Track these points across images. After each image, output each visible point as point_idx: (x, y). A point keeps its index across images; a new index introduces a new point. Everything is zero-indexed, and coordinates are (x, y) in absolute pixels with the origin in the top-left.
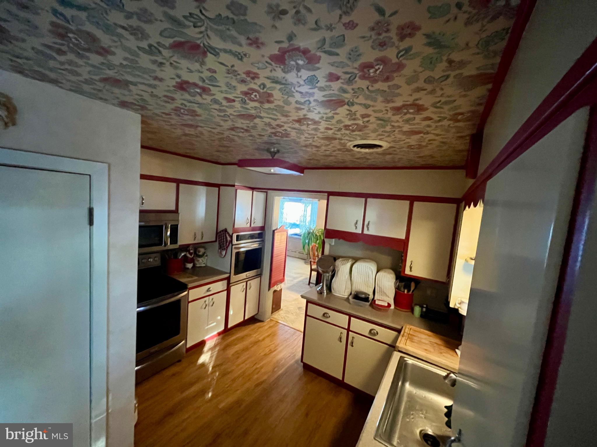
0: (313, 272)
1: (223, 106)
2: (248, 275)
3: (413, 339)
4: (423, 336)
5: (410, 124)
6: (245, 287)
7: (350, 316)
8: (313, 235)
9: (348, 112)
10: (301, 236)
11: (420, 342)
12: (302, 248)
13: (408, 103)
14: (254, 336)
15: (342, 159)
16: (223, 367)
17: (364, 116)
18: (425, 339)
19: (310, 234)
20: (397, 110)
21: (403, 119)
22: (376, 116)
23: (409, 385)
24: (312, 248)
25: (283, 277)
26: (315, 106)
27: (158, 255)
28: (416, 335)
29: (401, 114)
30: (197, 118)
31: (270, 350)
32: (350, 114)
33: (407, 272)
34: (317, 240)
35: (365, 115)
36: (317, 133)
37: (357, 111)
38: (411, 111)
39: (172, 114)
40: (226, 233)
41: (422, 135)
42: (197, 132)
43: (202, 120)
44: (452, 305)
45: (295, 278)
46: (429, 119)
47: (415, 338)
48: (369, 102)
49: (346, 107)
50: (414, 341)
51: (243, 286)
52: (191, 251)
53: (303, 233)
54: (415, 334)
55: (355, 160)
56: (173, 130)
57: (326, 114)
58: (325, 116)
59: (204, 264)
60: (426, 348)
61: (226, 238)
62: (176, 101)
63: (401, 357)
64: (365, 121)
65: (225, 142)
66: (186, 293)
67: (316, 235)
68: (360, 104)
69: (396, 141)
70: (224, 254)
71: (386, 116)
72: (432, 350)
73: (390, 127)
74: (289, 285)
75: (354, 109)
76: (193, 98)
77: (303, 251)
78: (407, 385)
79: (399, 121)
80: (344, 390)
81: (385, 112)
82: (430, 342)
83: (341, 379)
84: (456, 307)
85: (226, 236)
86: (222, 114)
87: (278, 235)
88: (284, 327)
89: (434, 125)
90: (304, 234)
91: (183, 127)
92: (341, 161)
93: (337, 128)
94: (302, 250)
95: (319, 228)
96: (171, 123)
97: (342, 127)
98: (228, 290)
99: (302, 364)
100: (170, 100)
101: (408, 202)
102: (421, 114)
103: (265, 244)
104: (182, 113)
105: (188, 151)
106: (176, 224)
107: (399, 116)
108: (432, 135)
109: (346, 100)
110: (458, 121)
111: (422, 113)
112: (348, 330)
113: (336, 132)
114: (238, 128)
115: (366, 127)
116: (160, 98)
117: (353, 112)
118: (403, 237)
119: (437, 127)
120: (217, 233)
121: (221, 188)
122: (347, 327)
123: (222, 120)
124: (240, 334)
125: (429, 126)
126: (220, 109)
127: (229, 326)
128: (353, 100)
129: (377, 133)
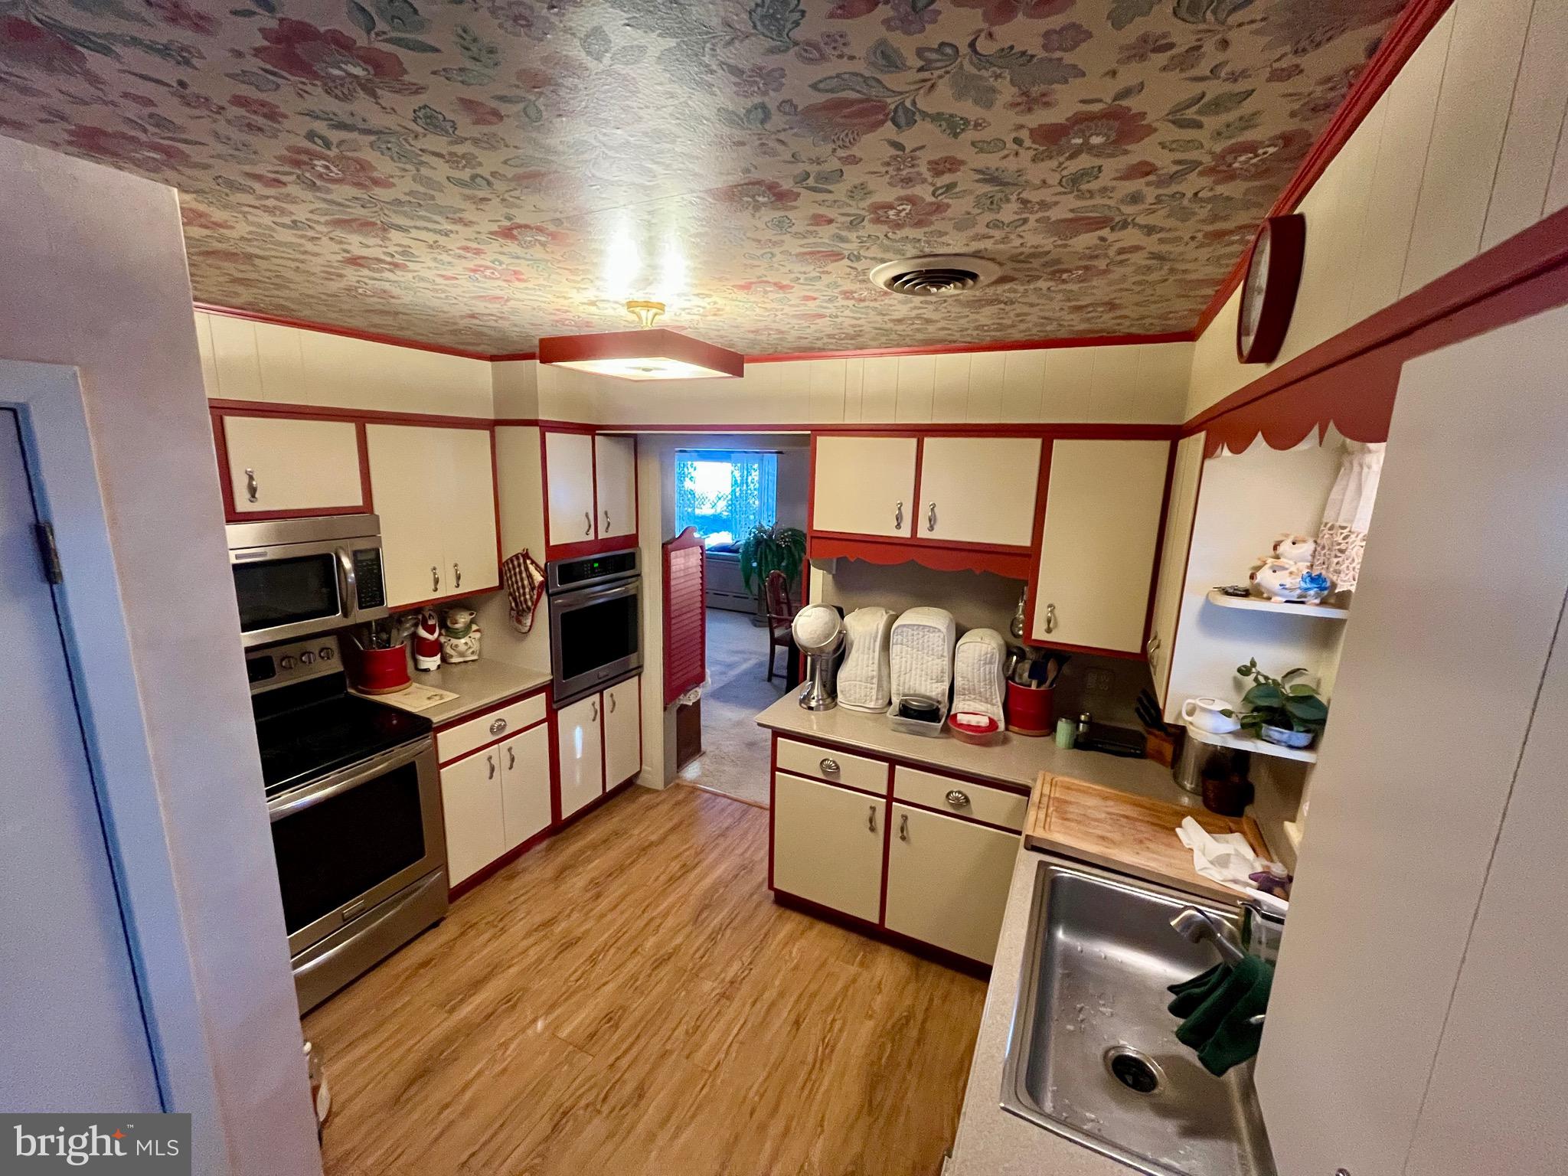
0: (778, 648)
1: (461, 141)
2: (601, 674)
3: (1066, 812)
4: (1091, 802)
5: (1081, 196)
6: (598, 707)
7: (893, 761)
8: (771, 549)
9: (894, 152)
10: (736, 551)
11: (1084, 820)
12: (743, 584)
13: (1096, 108)
14: (636, 832)
15: (853, 326)
16: (559, 929)
17: (941, 167)
18: (1095, 808)
19: (763, 546)
20: (1051, 137)
21: (1065, 173)
22: (980, 166)
23: (1065, 932)
24: (772, 581)
25: (699, 669)
26: (784, 130)
27: (331, 642)
28: (1073, 800)
29: (1060, 153)
30: (379, 192)
31: (684, 865)
32: (895, 157)
33: (1039, 633)
34: (783, 559)
35: (946, 160)
36: (784, 237)
37: (923, 147)
38: (1096, 140)
39: (284, 178)
40: (528, 562)
41: (1105, 232)
42: (392, 249)
43: (398, 202)
44: (1168, 718)
45: (731, 666)
46: (1144, 169)
47: (1071, 809)
48: (968, 109)
49: (888, 130)
50: (1069, 816)
51: (593, 704)
52: (431, 622)
53: (743, 542)
54: (1068, 798)
55: (890, 325)
56: (309, 246)
57: (818, 161)
58: (813, 169)
59: (473, 653)
60: (1099, 832)
61: (530, 576)
62: (287, 124)
63: (1041, 864)
64: (941, 188)
65: (489, 284)
66: (429, 741)
67: (779, 546)
68: (937, 118)
69: (1022, 258)
70: (529, 624)
71: (1012, 165)
72: (1116, 836)
73: (1014, 206)
74: (717, 686)
75: (909, 139)
76: (349, 107)
77: (747, 591)
78: (1060, 935)
79: (1050, 182)
80: (885, 950)
81: (1011, 146)
82: (1109, 813)
83: (876, 920)
84: (1181, 723)
85: (527, 569)
86: (466, 175)
87: (676, 557)
88: (714, 801)
89: (1151, 194)
90: (747, 544)
91: (338, 233)
92: (851, 331)
93: (848, 215)
94: (743, 590)
95: (784, 526)
96: (294, 218)
97: (863, 213)
98: (551, 719)
99: (772, 893)
100: (261, 121)
101: (1037, 443)
102: (1126, 152)
103: (641, 584)
104: (320, 176)
105: (376, 319)
106: (374, 546)
107: (1054, 163)
108: (1136, 231)
109: (889, 100)
110: (1231, 176)
111: (1129, 148)
112: (890, 798)
113: (844, 233)
114: (526, 226)
115: (939, 208)
116: (221, 109)
117: (907, 150)
118: (1026, 542)
119: (1159, 199)
120: (501, 565)
121: (498, 429)
122: (884, 792)
123: (467, 198)
124: (595, 832)
125: (1135, 198)
126: (451, 154)
127: (566, 814)
128: (914, 103)
129: (971, 232)
